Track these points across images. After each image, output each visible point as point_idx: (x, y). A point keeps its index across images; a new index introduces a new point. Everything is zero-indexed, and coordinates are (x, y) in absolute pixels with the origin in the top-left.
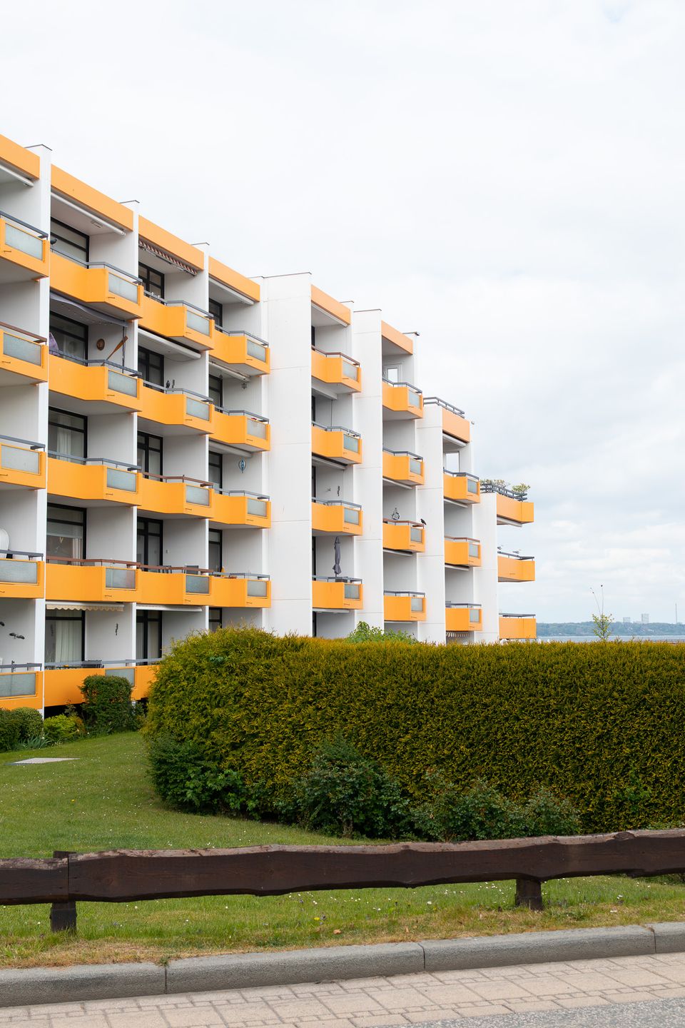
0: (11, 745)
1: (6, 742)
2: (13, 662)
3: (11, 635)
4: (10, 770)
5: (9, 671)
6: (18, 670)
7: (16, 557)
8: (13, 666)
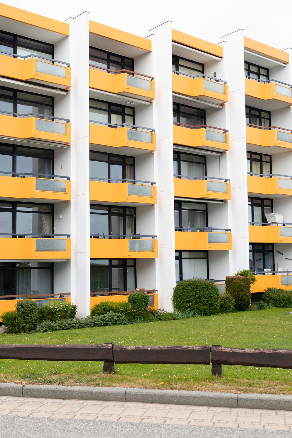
0: (288, 305)
1: (286, 304)
2: (287, 270)
3: (286, 258)
4: (288, 316)
5: (286, 274)
6: (290, 274)
7: (287, 226)
8: (288, 272)
